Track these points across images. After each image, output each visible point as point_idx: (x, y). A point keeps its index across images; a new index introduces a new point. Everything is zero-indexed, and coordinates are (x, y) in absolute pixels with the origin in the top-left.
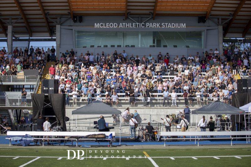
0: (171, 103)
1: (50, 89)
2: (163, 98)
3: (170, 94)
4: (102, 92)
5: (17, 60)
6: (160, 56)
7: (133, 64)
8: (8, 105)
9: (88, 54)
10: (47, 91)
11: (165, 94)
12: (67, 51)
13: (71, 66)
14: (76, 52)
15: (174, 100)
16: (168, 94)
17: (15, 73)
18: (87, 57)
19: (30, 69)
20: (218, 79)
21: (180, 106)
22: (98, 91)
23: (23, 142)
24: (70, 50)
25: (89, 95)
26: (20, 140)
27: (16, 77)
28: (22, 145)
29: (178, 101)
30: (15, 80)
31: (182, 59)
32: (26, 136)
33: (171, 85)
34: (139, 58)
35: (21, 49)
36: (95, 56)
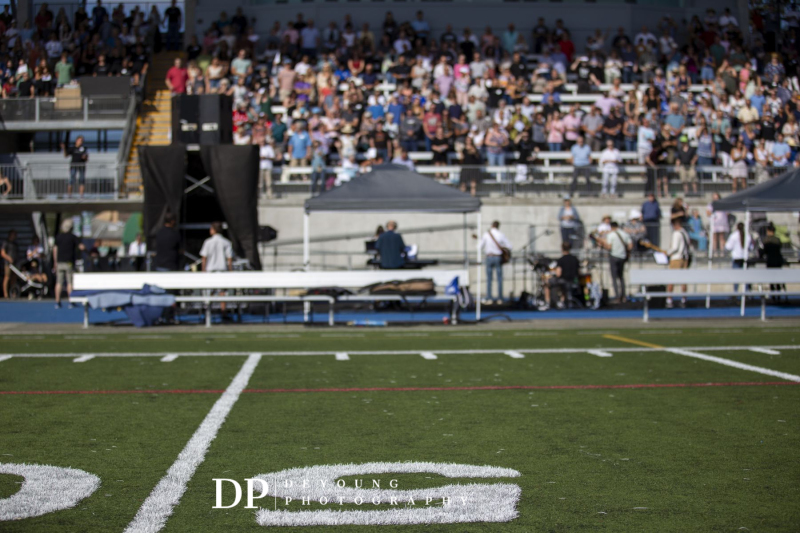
0: (599, 187)
1: (206, 127)
2: (569, 169)
3: (595, 155)
4: (361, 149)
5: (53, 46)
6: (540, 31)
7: (453, 57)
8: (30, 196)
9: (299, 26)
10: (195, 136)
11: (579, 154)
12: (224, 14)
13: (241, 66)
14: (254, 20)
15: (610, 175)
16: (588, 156)
17: (48, 89)
18: (294, 35)
19: (100, 73)
20: (749, 105)
21: (629, 196)
22: (347, 144)
23: (135, 311)
24: (232, 13)
25: (317, 161)
26: (124, 307)
27: (53, 104)
28: (131, 325)
29: (622, 180)
30: (51, 113)
31: (616, 40)
32: (147, 290)
33: (593, 125)
34: (473, 38)
35: (62, 11)
36: (321, 30)
